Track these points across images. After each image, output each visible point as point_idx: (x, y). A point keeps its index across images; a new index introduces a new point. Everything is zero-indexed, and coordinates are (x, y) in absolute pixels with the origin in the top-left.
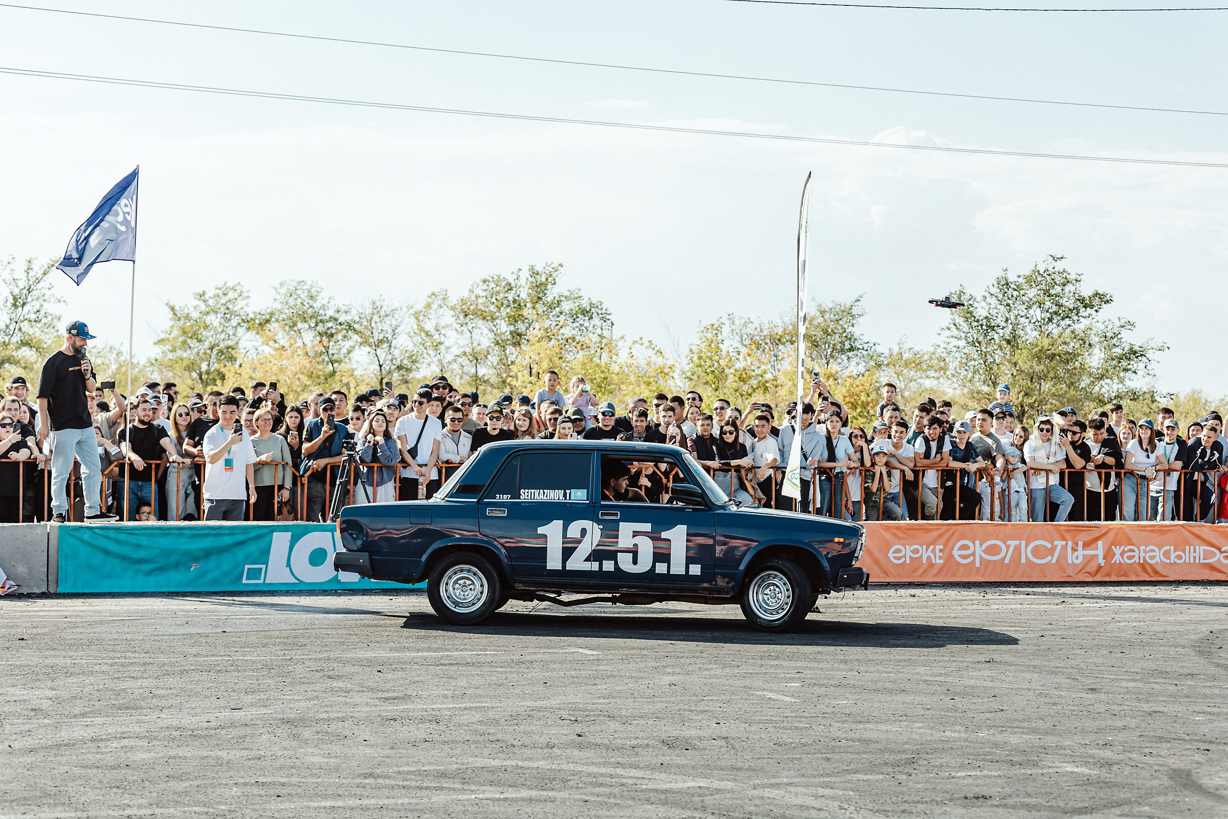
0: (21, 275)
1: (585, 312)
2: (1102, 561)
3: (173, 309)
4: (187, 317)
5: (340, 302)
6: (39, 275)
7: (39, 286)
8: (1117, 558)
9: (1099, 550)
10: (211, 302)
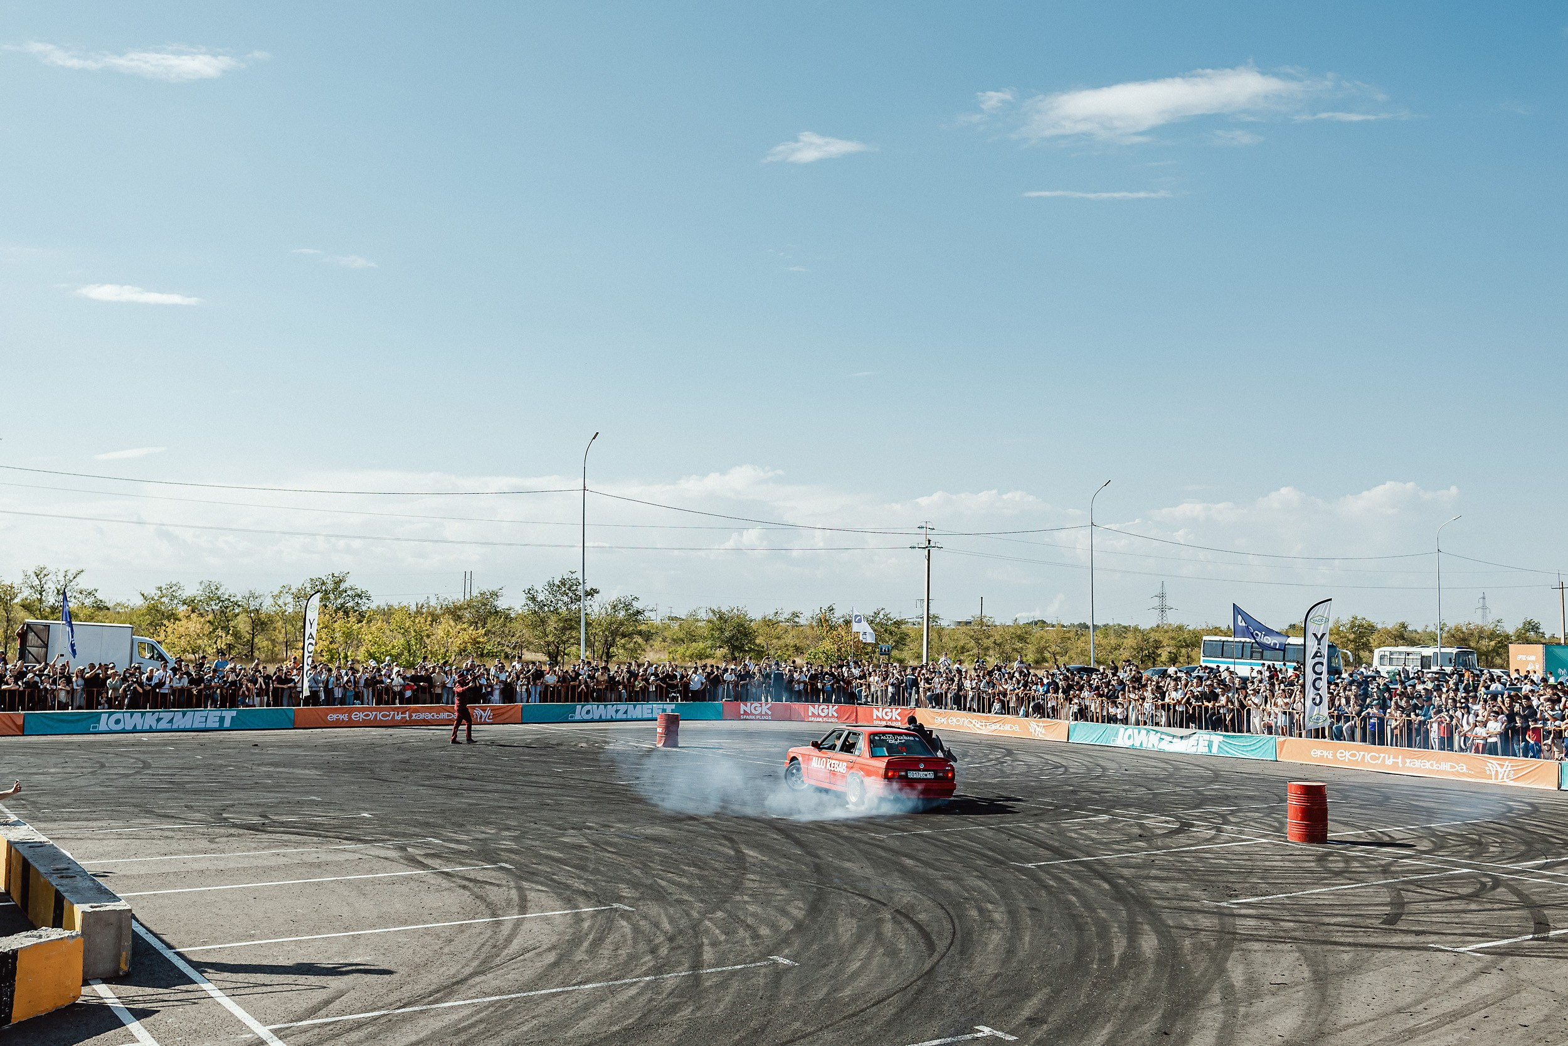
0: (61, 578)
1: (359, 596)
2: (408, 719)
3: (143, 595)
4: (153, 599)
5: (232, 591)
6: (71, 579)
7: (71, 584)
8: (414, 717)
9: (407, 715)
10: (164, 591)
